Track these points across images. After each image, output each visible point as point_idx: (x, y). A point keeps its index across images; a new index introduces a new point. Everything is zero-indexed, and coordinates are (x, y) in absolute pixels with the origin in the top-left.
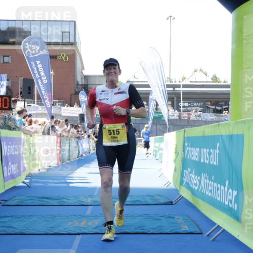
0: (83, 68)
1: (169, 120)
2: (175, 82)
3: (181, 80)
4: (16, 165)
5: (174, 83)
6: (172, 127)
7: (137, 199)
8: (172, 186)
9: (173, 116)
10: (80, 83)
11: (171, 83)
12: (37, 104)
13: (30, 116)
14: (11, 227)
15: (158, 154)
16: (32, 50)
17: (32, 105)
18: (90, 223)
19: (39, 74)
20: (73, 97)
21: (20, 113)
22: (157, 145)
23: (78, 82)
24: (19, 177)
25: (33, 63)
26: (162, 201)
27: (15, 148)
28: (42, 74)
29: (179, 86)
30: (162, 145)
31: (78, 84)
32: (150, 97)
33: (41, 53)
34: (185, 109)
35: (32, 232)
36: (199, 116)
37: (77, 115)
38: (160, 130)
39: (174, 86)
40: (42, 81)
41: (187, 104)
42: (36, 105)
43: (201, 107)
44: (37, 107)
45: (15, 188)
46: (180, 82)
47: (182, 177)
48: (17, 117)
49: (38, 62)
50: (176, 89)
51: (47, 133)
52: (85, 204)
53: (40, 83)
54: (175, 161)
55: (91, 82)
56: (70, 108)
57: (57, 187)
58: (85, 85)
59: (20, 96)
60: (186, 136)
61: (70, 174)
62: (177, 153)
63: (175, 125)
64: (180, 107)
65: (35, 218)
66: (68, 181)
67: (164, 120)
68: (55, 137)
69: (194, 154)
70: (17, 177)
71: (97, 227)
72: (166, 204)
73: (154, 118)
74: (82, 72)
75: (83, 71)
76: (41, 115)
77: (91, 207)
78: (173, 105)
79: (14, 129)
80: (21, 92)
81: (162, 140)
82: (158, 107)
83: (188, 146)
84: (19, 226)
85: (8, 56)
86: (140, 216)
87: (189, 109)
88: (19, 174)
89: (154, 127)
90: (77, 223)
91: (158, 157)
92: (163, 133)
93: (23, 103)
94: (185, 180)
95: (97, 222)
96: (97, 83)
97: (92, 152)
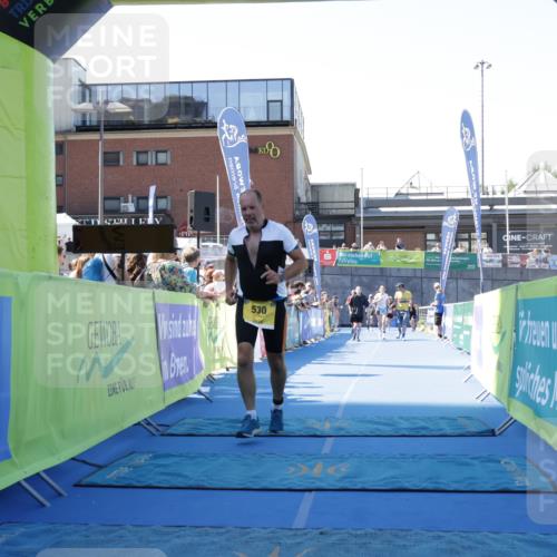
0: (309, 171)
1: (484, 270)
2: (494, 193)
3: (505, 189)
4: (185, 358)
5: (491, 196)
6: (489, 283)
7: (422, 424)
8: (492, 402)
9: (491, 261)
10: (304, 200)
11: (485, 196)
12: (221, 242)
14: (179, 475)
15: (461, 337)
17: (211, 244)
18: (330, 470)
21: (191, 259)
22: (459, 319)
23: (299, 199)
24: (190, 382)
26: (474, 429)
27: (182, 325)
29: (501, 202)
30: (470, 320)
31: (299, 203)
32: (445, 224)
34: (515, 248)
36: (545, 261)
38: (464, 290)
39: (492, 202)
41: (518, 238)
42: (218, 244)
43: (547, 242)
44: (220, 249)
45: (185, 402)
46: (503, 193)
47: (513, 380)
48: (187, 269)
50: (495, 207)
52: (318, 433)
54: (499, 348)
55: (325, 197)
58: (313, 203)
59: (189, 227)
60: (520, 298)
62: (501, 333)
63: (495, 279)
64: (505, 243)
69: (539, 333)
70: (187, 381)
71: (345, 477)
72: (480, 434)
73: (452, 266)
74: (307, 179)
75: (309, 176)
77: (330, 440)
78: (489, 240)
79: (181, 288)
80: (191, 218)
81: (470, 310)
83: (526, 318)
84: (193, 473)
85: (165, 151)
86: (431, 457)
87: (523, 247)
88: (191, 376)
89: (453, 284)
90: (304, 470)
91: (461, 343)
92: (470, 296)
93: (195, 240)
94: (520, 387)
95: (344, 469)
96: (337, 198)
97: (329, 334)
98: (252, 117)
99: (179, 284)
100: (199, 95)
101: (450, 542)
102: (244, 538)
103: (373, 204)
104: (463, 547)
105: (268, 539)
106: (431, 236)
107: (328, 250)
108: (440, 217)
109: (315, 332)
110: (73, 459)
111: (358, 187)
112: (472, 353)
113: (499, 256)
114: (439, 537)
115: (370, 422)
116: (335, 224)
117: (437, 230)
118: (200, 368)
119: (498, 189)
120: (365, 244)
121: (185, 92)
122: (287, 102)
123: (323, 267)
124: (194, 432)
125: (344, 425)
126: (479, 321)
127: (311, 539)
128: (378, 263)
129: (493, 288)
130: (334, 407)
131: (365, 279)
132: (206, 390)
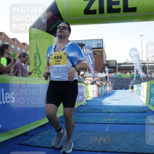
1: (143, 78)
4: (82, 96)
5: (144, 62)
7: (131, 110)
8: (145, 105)
9: (144, 76)
10: (105, 63)
12: (88, 72)
13: (86, 77)
14: (81, 120)
15: (138, 92)
16: (86, 51)
17: (86, 73)
18: (112, 120)
19: (89, 61)
20: (103, 69)
22: (138, 88)
25: (87, 56)
26: (142, 111)
27: (81, 90)
28: (91, 60)
29: (146, 63)
30: (140, 88)
31: (104, 64)
32: (134, 68)
33: (90, 52)
34: (149, 73)
35: (90, 122)
37: (104, 77)
38: (139, 82)
39: (144, 64)
40: (90, 63)
42: (88, 73)
44: (88, 74)
45: (81, 106)
47: (150, 101)
49: (89, 56)
50: (145, 65)
51: (93, 83)
52: (109, 112)
53: (90, 64)
54: (147, 94)
55: (110, 63)
56: (101, 74)
57: (98, 105)
58: (107, 64)
60: (151, 84)
61: (103, 100)
62: (147, 91)
63: (146, 80)
64: (147, 72)
65: (90, 117)
66: (102, 103)
67: (141, 78)
68: (96, 85)
71: (116, 121)
72: (143, 112)
73: (136, 77)
75: (106, 59)
76: (90, 77)
77: (112, 113)
78: (144, 72)
81: (140, 86)
82: (138, 72)
83: (153, 88)
84: (84, 120)
86: (133, 117)
87: (151, 73)
88: (83, 100)
89: (136, 81)
90: (107, 120)
91: (138, 93)
92: (140, 83)
93: (83, 72)
94: (151, 102)
95: (115, 119)
96: (112, 63)
97: (111, 91)
98: (94, 47)
99: (80, 81)
100: (83, 43)
101: (138, 135)
102: (96, 133)
103: (119, 64)
104: (141, 136)
105: (100, 134)
106: (132, 71)
107: (110, 74)
108: (133, 67)
109: (108, 91)
110: (60, 117)
111: (116, 61)
112: (141, 95)
113: (146, 75)
114: (136, 134)
115: (120, 110)
116: (112, 68)
117: (133, 69)
118: (85, 98)
119: (145, 61)
120: (118, 72)
121: (81, 42)
122: (101, 44)
123: (109, 77)
124: (84, 111)
125: (115, 110)
126: (143, 89)
127: (109, 134)
128: (121, 76)
129: (145, 82)
130: (113, 106)
131: (118, 80)
132: (86, 103)
